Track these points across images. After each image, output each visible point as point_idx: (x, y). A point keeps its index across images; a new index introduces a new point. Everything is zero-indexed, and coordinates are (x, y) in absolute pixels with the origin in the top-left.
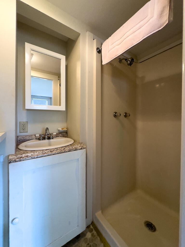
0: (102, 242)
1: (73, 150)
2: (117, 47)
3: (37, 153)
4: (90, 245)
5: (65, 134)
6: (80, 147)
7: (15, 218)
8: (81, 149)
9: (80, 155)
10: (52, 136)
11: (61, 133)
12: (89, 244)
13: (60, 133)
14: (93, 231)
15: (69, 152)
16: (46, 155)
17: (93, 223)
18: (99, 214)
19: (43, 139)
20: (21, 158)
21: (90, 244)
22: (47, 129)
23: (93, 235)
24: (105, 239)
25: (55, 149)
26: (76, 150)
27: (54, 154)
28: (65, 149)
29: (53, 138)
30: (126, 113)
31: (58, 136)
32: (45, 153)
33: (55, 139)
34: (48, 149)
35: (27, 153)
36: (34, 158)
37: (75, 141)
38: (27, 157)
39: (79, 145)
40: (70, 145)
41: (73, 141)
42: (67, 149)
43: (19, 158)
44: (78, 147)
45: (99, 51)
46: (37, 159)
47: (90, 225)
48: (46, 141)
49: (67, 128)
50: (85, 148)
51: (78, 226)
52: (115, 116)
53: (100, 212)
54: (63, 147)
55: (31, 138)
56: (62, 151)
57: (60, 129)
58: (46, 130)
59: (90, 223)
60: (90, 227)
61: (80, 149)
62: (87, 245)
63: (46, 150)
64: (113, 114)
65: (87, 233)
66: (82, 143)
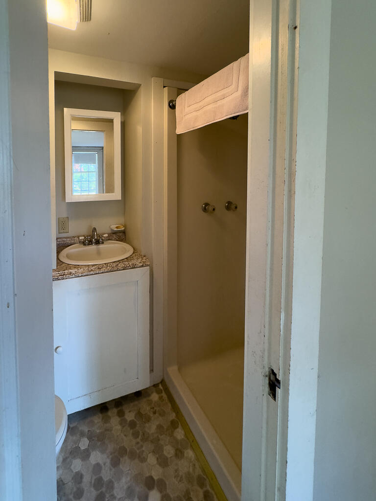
0: (174, 411)
1: (129, 268)
2: (195, 114)
3: (82, 269)
4: (156, 410)
5: (121, 235)
6: (141, 263)
7: (58, 346)
8: (142, 266)
9: (139, 276)
10: (102, 239)
11: (116, 233)
12: (153, 408)
13: (114, 233)
14: (162, 392)
15: (123, 270)
16: (92, 273)
17: (163, 382)
18: (173, 370)
19: (89, 244)
20: (63, 275)
21: (155, 408)
22: (95, 229)
23: (161, 398)
24: (179, 409)
25: (104, 265)
26: (135, 268)
27: (102, 273)
28: (117, 265)
29: (103, 243)
30: (229, 203)
31: (110, 238)
32: (92, 270)
33: (106, 244)
34: (95, 265)
35: (70, 268)
36: (78, 277)
37: (135, 250)
38: (70, 274)
39: (139, 260)
40: (126, 258)
41: (133, 249)
42: (121, 265)
43: (62, 275)
44: (138, 262)
45: (172, 106)
46: (82, 277)
47: (159, 383)
48: (93, 247)
49: (125, 226)
50: (148, 265)
51: (138, 378)
52: (205, 210)
53: (175, 368)
54: (115, 262)
55: (73, 242)
56: (114, 267)
57: (114, 227)
58: (93, 231)
59: (158, 380)
60: (159, 386)
61: (140, 267)
62: (151, 408)
63: (93, 265)
64: (202, 206)
65: (152, 393)
66: (145, 256)
